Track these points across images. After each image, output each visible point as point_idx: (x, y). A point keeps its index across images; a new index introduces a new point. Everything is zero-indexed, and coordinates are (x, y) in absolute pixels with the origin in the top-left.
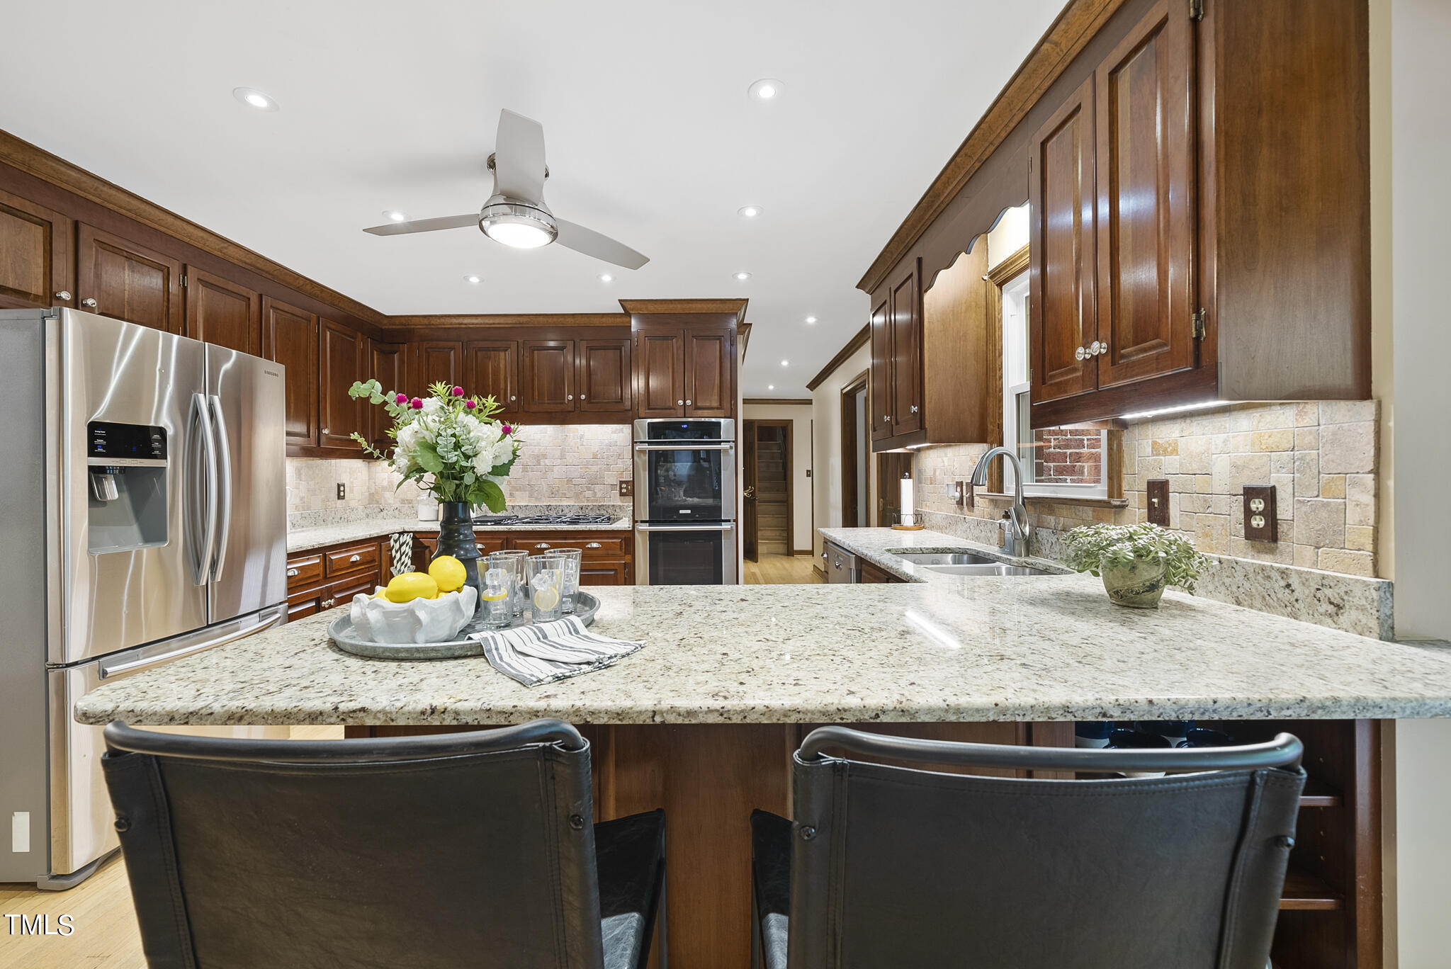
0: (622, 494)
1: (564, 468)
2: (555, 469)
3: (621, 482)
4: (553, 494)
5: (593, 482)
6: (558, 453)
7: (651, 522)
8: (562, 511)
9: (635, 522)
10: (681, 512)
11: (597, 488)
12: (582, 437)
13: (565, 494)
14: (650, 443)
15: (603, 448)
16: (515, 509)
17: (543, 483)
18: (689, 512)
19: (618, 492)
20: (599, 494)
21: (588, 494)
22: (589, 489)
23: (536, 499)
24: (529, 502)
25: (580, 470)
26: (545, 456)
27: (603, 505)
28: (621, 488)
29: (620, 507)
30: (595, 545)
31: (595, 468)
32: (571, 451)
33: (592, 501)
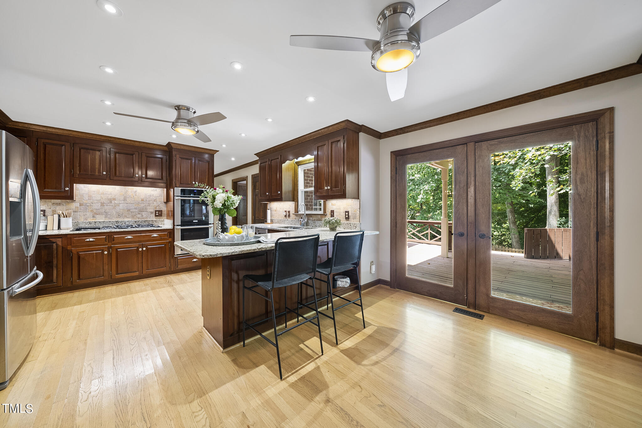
0: (156, 216)
1: (126, 205)
2: (121, 205)
3: (156, 211)
4: (119, 216)
5: (141, 211)
6: (122, 198)
7: (181, 225)
8: (125, 223)
9: (174, 225)
10: (194, 221)
11: (143, 213)
12: (136, 192)
13: (126, 216)
14: (181, 197)
15: (147, 197)
16: (97, 223)
17: (114, 211)
18: (197, 221)
19: (154, 215)
20: (144, 216)
21: (139, 216)
22: (139, 214)
23: (109, 218)
24: (105, 219)
25: (134, 206)
26: (115, 199)
27: (147, 220)
28: (156, 213)
29: (155, 221)
30: (155, 235)
31: (142, 205)
32: (129, 197)
33: (141, 219)
